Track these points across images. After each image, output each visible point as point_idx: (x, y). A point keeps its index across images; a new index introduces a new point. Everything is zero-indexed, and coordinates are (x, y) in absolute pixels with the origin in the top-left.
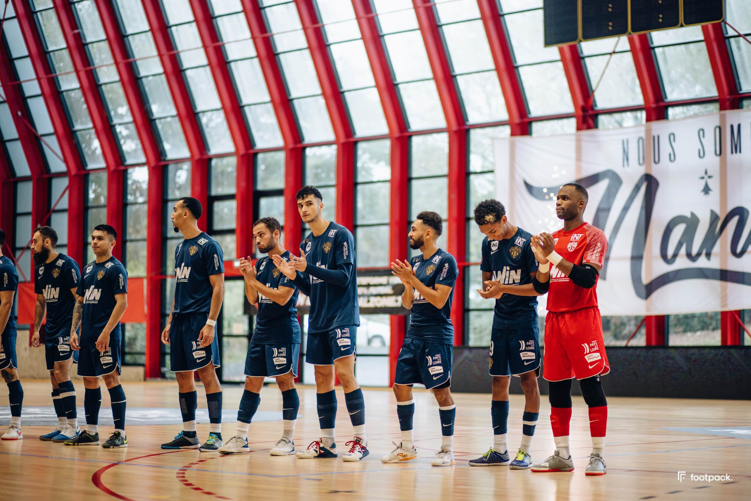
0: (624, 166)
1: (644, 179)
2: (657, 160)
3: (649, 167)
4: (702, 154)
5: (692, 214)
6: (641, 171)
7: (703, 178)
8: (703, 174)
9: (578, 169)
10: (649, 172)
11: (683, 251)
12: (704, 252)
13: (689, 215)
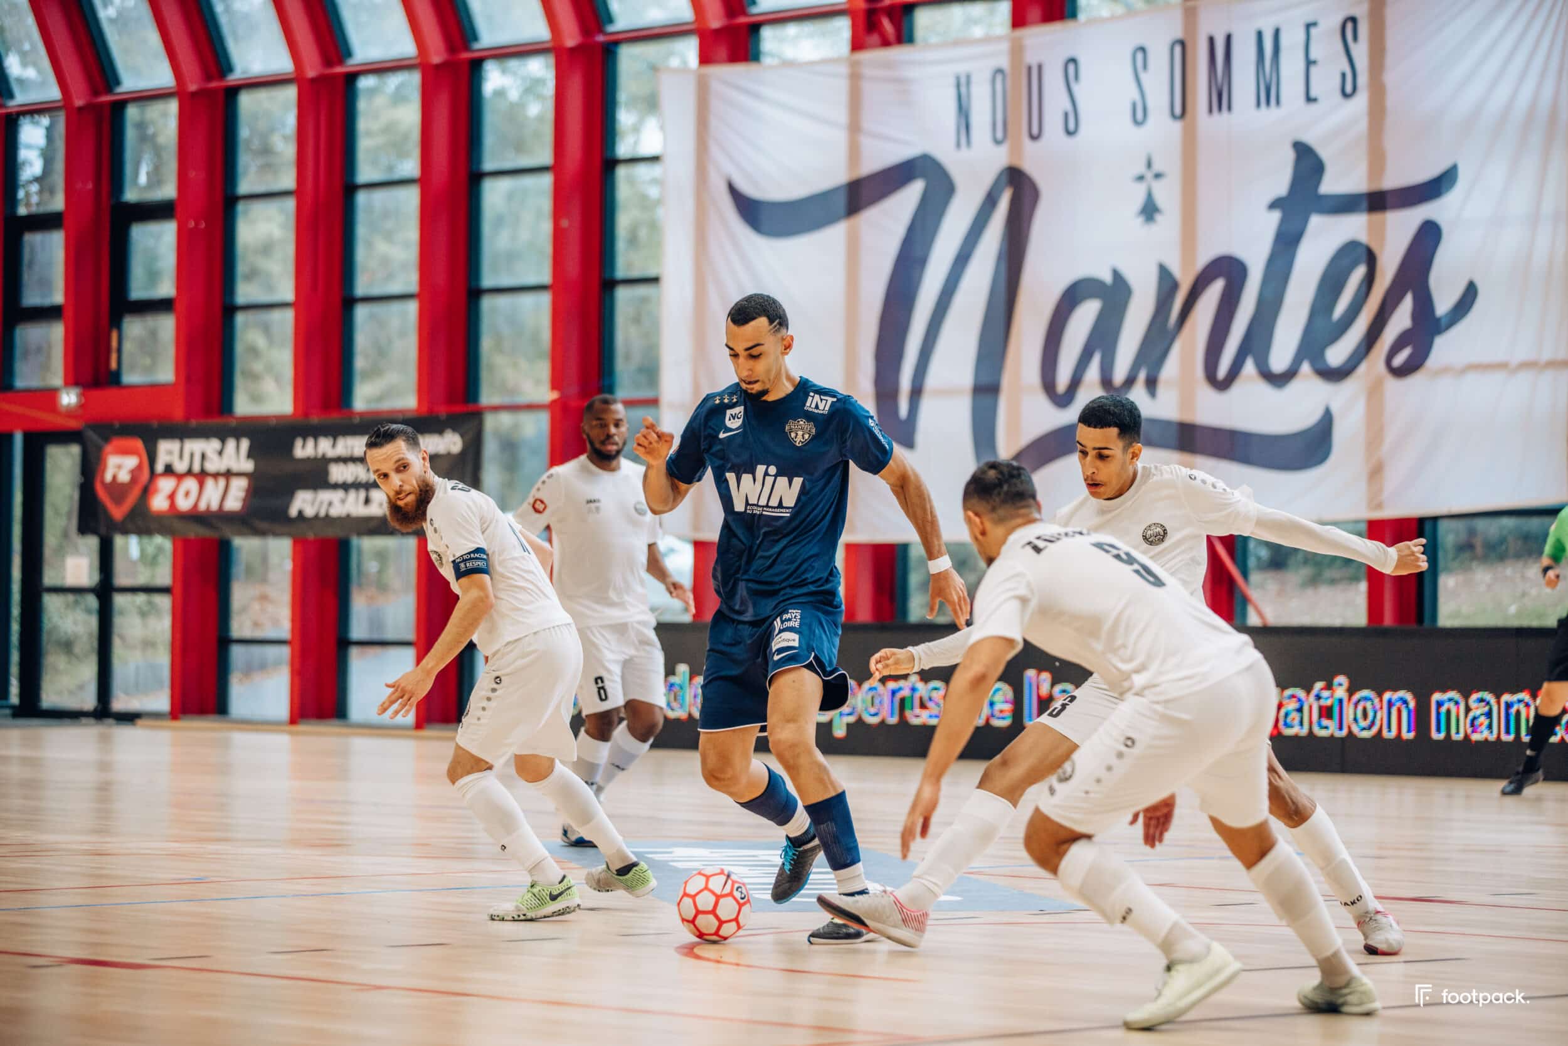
0: (958, 145)
1: (1004, 179)
2: (1035, 131)
3: (1016, 150)
4: (1139, 115)
5: (1117, 275)
6: (998, 159)
7: (1141, 178)
8: (1141, 169)
9: (854, 153)
10: (1017, 163)
11: (1093, 372)
12: (1142, 376)
13: (1108, 278)
